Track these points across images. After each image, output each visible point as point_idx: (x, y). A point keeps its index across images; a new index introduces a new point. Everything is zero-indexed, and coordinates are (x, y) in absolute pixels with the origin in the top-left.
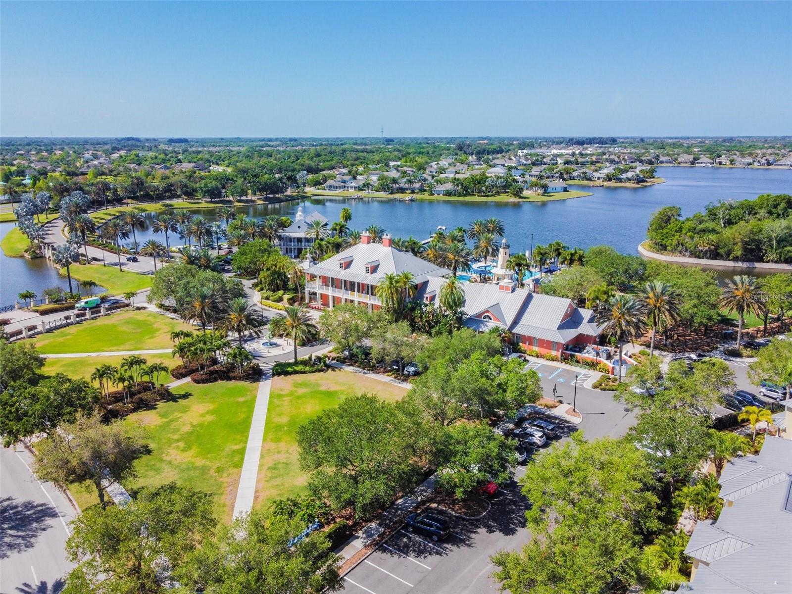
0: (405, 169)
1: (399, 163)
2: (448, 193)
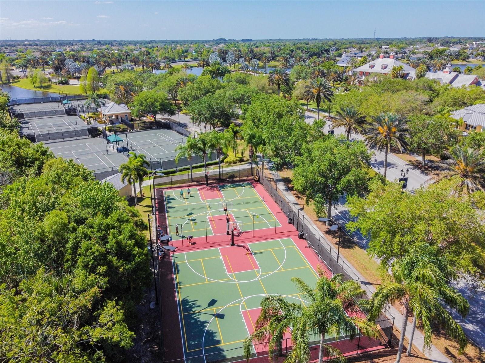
1: (388, 47)
2: (420, 59)
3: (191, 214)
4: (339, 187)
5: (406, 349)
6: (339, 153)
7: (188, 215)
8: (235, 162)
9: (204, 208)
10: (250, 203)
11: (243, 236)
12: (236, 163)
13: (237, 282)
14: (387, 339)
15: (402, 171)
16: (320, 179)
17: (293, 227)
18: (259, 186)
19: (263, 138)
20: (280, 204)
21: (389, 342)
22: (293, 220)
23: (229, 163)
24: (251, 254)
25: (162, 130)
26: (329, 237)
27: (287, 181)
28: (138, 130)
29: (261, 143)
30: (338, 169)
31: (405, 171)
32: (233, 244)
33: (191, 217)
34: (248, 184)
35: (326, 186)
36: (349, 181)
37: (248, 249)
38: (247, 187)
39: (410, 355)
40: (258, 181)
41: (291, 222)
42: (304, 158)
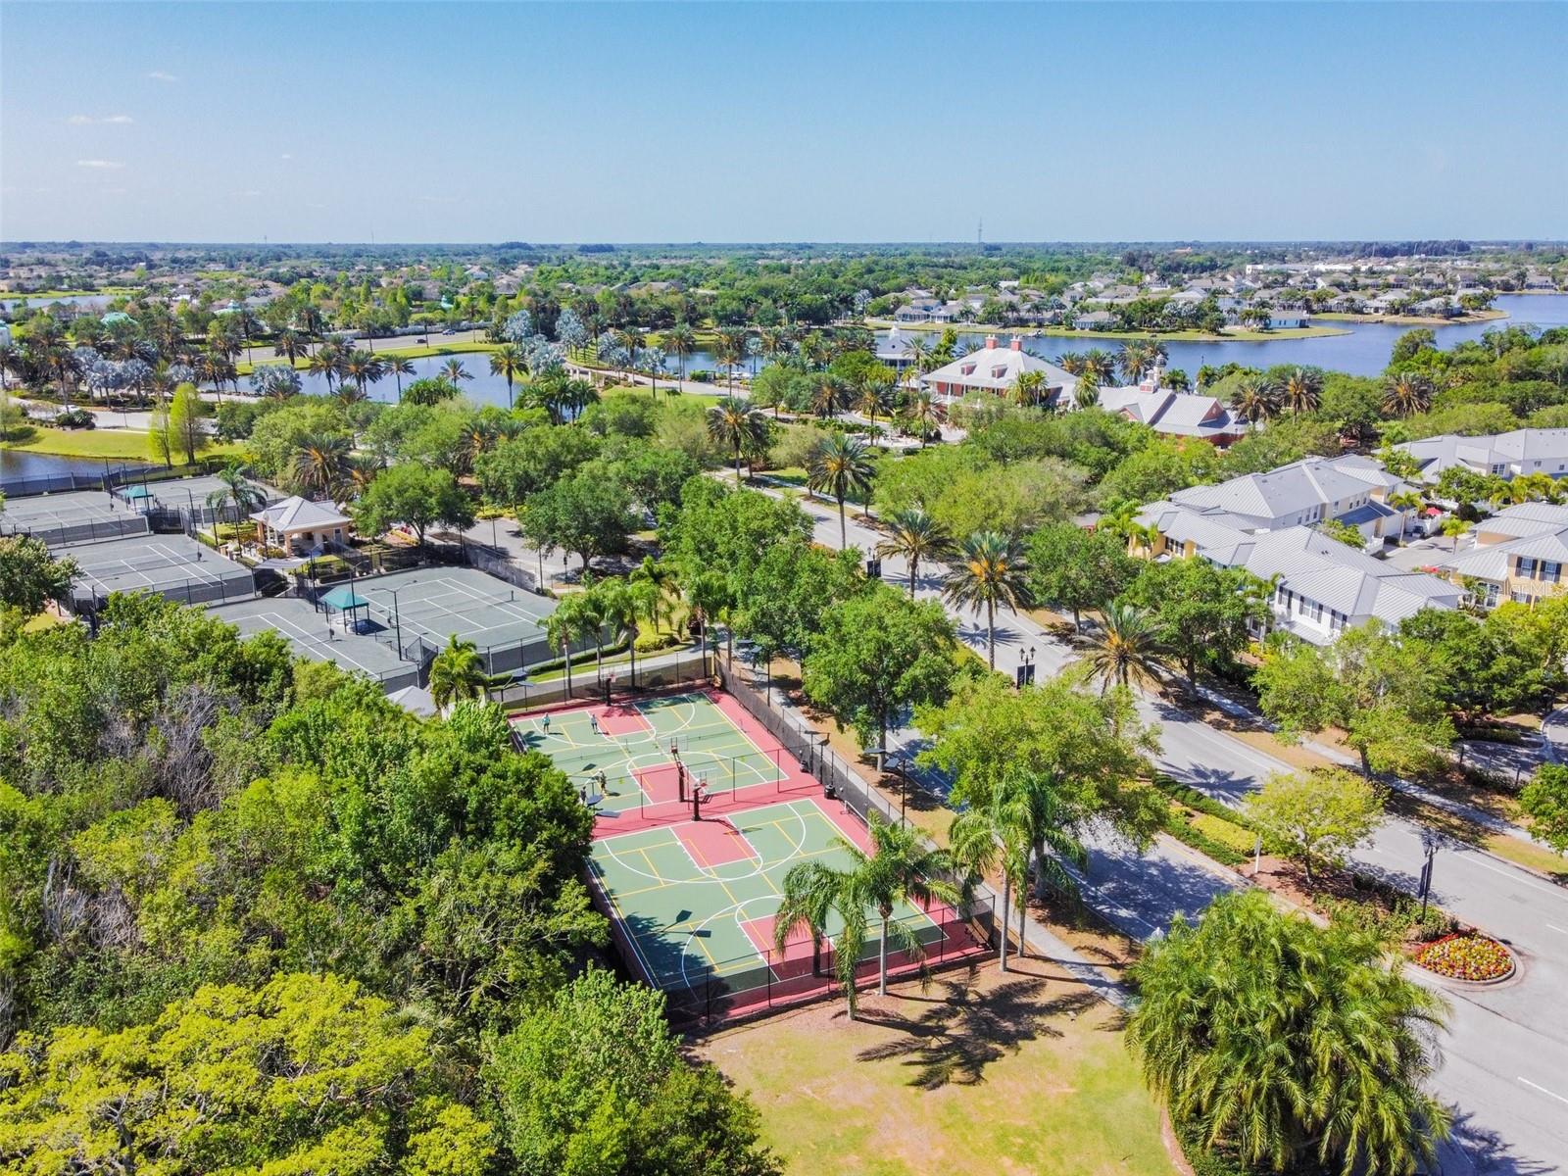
0: (1027, 291)
1: (1016, 283)
2: (1100, 327)
3: (590, 767)
4: (898, 690)
5: (1016, 948)
6: (894, 625)
7: (586, 769)
8: (658, 647)
9: (615, 753)
10: (713, 736)
11: (713, 802)
12: (661, 648)
13: (721, 881)
14: (986, 936)
15: (1022, 651)
16: (861, 677)
17: (811, 780)
18: (725, 698)
19: (730, 590)
20: (780, 735)
21: (990, 940)
22: (810, 764)
23: (645, 649)
24: (737, 833)
25: (446, 569)
26: (885, 792)
27: (784, 684)
28: (383, 570)
29: (725, 603)
30: (893, 658)
31: (1028, 653)
32: (697, 818)
33: (592, 773)
34: (700, 696)
35: (873, 690)
36: (915, 679)
37: (728, 825)
38: (701, 702)
39: (1022, 956)
40: (723, 689)
41: (807, 769)
42: (827, 637)
